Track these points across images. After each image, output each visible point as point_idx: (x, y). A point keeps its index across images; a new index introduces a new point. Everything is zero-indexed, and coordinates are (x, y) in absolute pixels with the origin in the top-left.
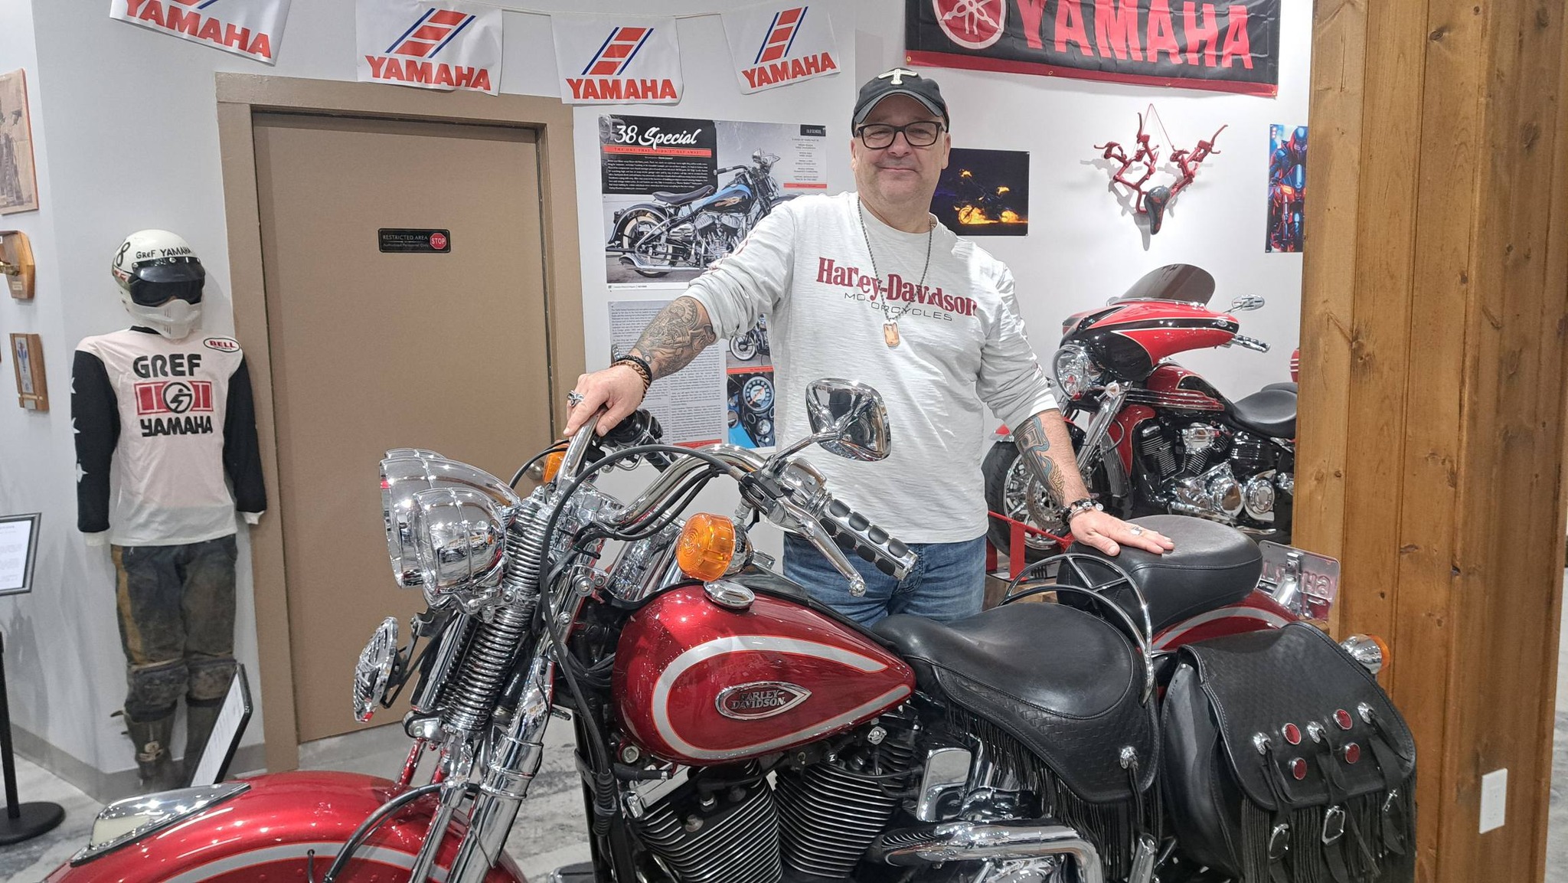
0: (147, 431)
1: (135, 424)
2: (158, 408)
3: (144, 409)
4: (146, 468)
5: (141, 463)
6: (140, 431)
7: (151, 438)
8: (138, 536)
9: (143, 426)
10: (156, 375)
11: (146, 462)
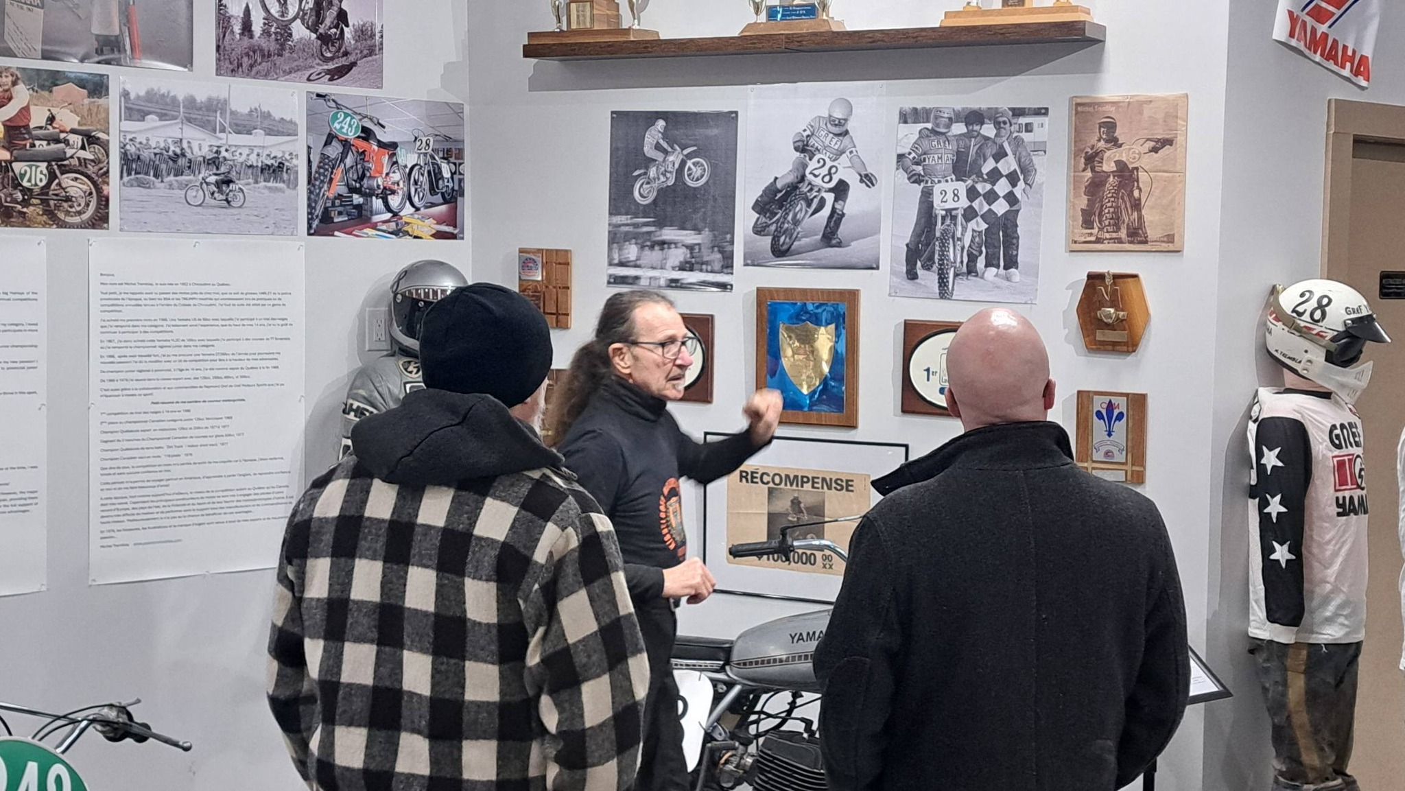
0: (1341, 510)
1: (1329, 502)
2: (1352, 484)
3: (1340, 485)
4: (1335, 554)
5: (1331, 547)
6: (1334, 510)
7: (1345, 518)
8: (1329, 632)
9: (1338, 505)
10: (1347, 447)
11: (1338, 546)
